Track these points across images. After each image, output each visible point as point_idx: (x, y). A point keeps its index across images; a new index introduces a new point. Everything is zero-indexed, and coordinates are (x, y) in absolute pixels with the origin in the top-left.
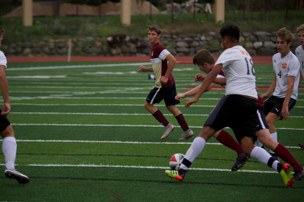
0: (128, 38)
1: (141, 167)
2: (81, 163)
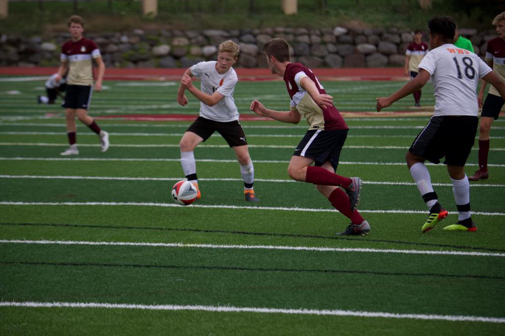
0: (4, 38)
1: (28, 242)
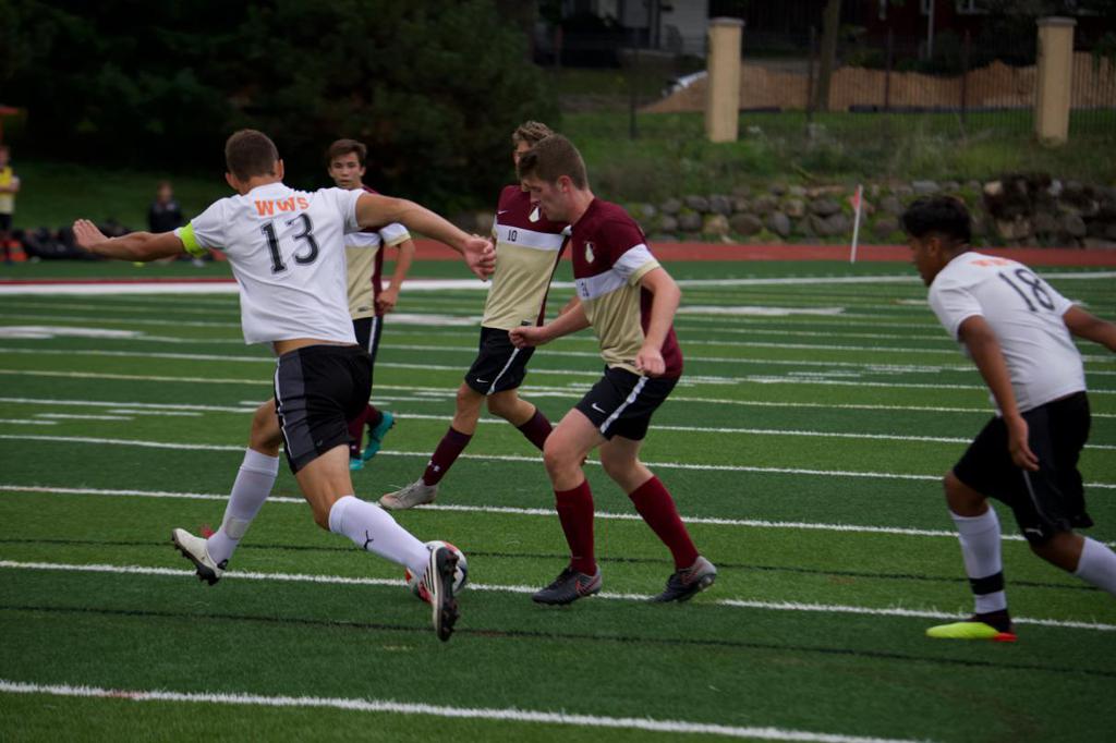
0: (1056, 187)
1: (1101, 627)
2: (892, 605)
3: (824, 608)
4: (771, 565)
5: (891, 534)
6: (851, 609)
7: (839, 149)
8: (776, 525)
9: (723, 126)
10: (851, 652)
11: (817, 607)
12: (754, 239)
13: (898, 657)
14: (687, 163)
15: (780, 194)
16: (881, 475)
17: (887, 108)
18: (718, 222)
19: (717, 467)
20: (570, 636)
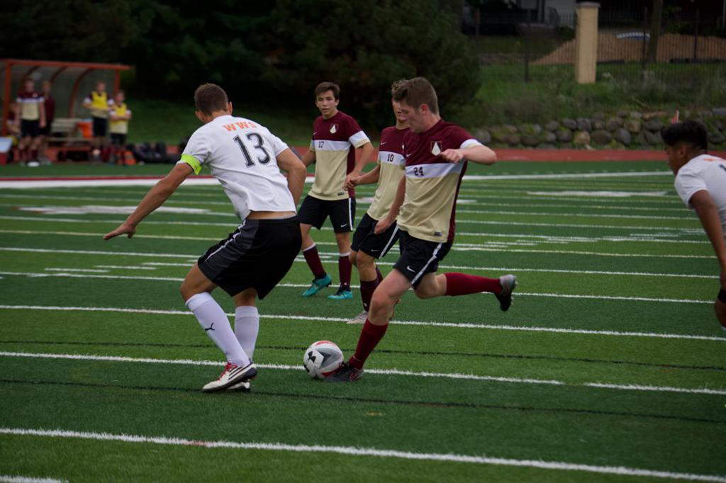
2: (700, 386)
3: (655, 388)
4: (620, 360)
5: (700, 340)
6: (673, 389)
7: (663, 87)
8: (623, 334)
9: (586, 73)
10: (674, 418)
11: (651, 388)
12: (607, 147)
13: (706, 421)
14: (562, 97)
15: (624, 117)
16: (693, 301)
17: (695, 60)
18: (583, 136)
19: (583, 296)
20: (488, 407)
